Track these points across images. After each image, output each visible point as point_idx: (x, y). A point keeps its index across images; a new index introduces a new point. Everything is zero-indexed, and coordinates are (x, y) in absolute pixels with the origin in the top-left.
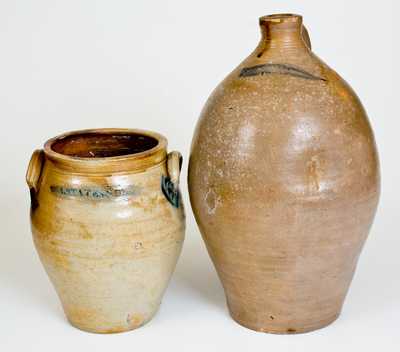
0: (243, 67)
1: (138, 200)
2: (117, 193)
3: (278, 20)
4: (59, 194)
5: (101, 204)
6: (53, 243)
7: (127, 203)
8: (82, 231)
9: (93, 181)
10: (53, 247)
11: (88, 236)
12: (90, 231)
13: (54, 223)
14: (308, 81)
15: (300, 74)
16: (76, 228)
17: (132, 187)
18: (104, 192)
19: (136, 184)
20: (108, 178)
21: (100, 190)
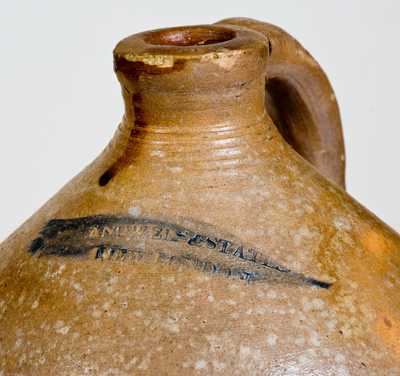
0: (50, 216)
3: (165, 62)
14: (259, 289)
15: (235, 262)
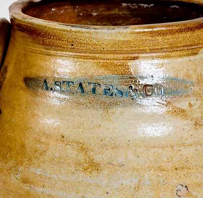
1: (183, 105)
2: (147, 91)
4: (40, 91)
5: (118, 110)
6: (25, 181)
7: (165, 109)
8: (82, 157)
9: (105, 66)
10: (26, 187)
11: (93, 166)
12: (97, 158)
13: (29, 143)
16: (72, 153)
17: (172, 80)
18: (125, 88)
19: (181, 76)
20: (130, 63)
21: (117, 84)
